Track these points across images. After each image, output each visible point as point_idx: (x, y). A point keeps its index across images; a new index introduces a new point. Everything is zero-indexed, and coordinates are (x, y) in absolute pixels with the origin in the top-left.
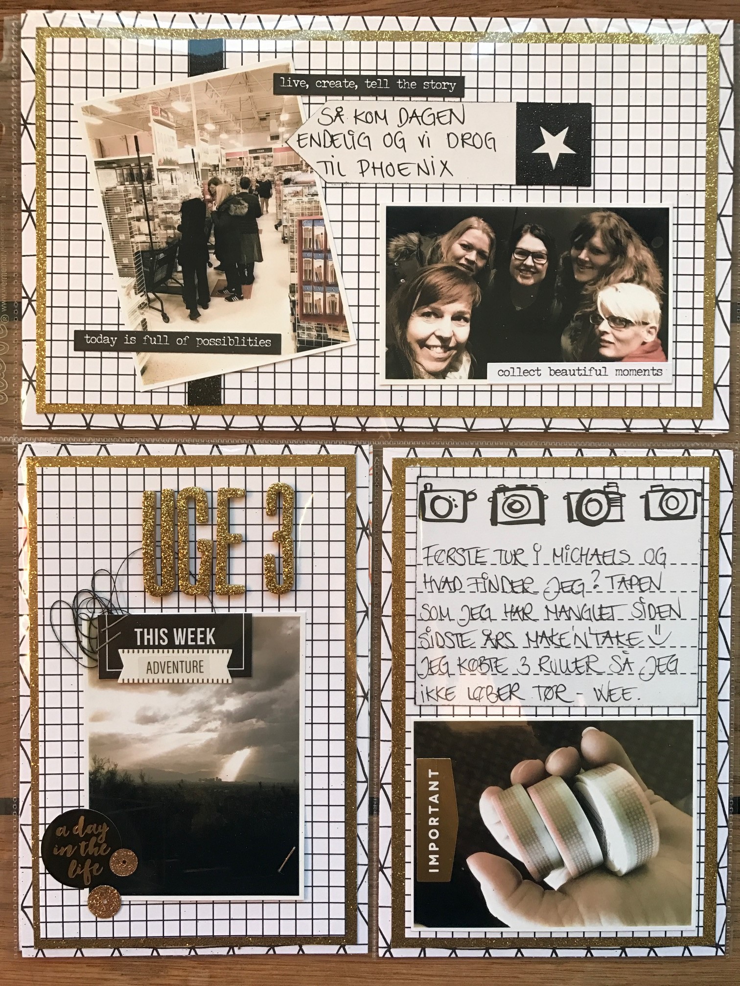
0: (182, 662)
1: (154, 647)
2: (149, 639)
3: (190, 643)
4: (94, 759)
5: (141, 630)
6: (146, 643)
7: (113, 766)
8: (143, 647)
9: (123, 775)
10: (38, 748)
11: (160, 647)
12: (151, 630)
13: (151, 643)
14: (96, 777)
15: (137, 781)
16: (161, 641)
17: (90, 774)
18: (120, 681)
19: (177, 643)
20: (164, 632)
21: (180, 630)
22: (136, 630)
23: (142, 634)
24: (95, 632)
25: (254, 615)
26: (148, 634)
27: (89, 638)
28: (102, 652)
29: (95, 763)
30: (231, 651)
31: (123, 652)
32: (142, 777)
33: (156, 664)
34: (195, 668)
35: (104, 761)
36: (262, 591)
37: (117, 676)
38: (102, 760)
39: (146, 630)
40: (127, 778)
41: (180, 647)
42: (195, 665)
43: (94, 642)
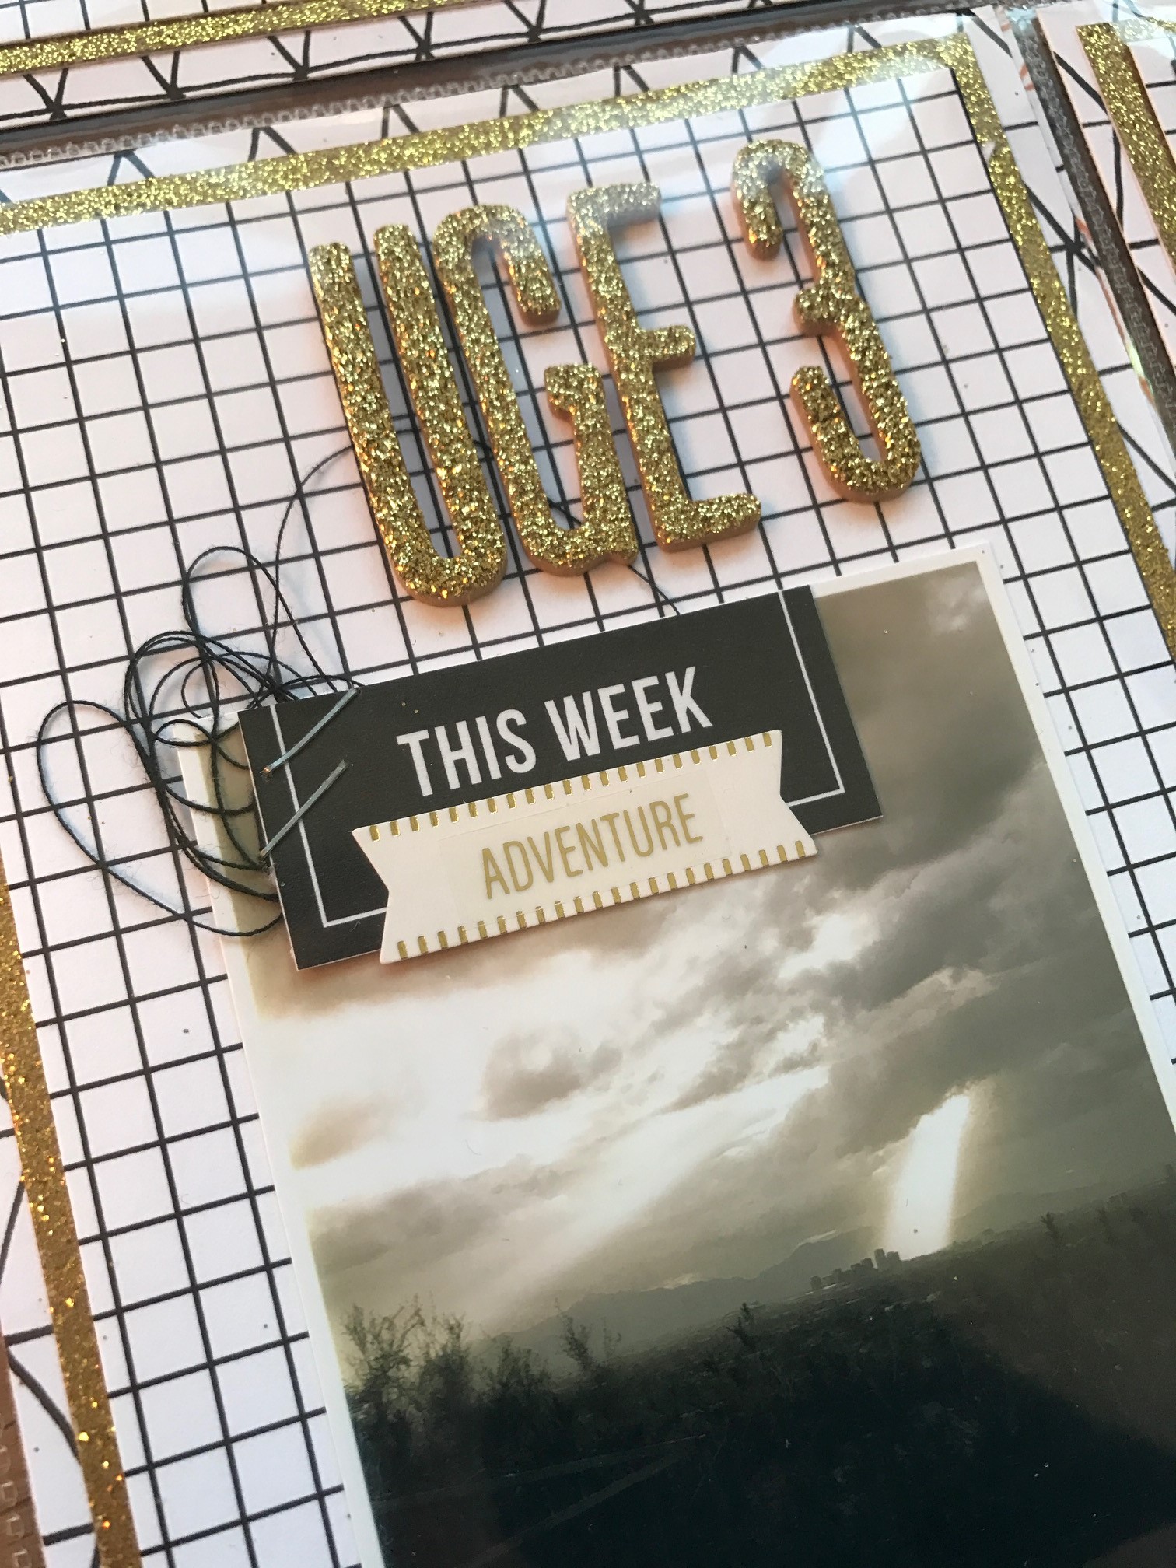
0: (610, 819)
1: (489, 789)
2: (461, 765)
3: (619, 742)
4: (356, 1330)
5: (424, 735)
6: (454, 783)
7: (442, 1337)
8: (444, 798)
9: (494, 1366)
10: (94, 1354)
11: (511, 783)
12: (462, 728)
13: (476, 778)
14: (380, 1407)
15: (562, 1368)
16: (511, 761)
17: (355, 1402)
18: (388, 953)
19: (572, 753)
20: (511, 724)
21: (569, 702)
22: (402, 740)
23: (430, 748)
24: (240, 787)
25: (818, 593)
26: (455, 745)
27: (221, 812)
28: (287, 856)
29: (362, 1344)
30: (776, 735)
31: (374, 837)
32: (578, 1347)
33: (515, 852)
34: (667, 832)
35: (399, 1323)
36: (816, 506)
37: (369, 937)
38: (390, 1322)
39: (441, 733)
40: (514, 1372)
41: (585, 766)
42: (662, 817)
43: (244, 826)
